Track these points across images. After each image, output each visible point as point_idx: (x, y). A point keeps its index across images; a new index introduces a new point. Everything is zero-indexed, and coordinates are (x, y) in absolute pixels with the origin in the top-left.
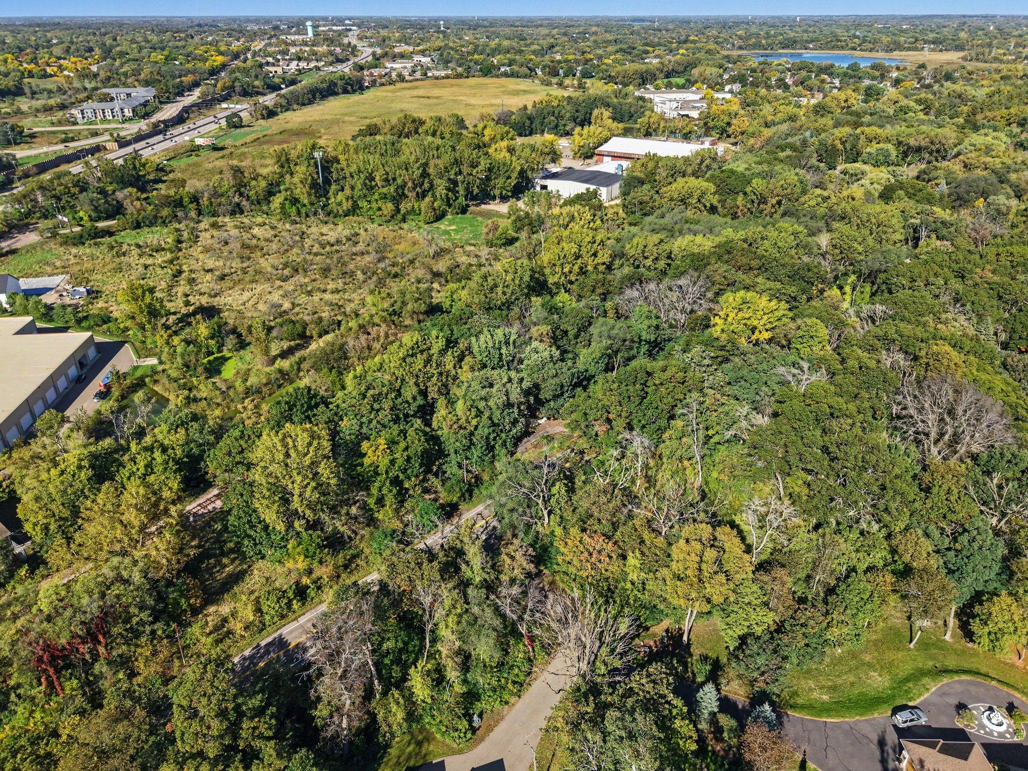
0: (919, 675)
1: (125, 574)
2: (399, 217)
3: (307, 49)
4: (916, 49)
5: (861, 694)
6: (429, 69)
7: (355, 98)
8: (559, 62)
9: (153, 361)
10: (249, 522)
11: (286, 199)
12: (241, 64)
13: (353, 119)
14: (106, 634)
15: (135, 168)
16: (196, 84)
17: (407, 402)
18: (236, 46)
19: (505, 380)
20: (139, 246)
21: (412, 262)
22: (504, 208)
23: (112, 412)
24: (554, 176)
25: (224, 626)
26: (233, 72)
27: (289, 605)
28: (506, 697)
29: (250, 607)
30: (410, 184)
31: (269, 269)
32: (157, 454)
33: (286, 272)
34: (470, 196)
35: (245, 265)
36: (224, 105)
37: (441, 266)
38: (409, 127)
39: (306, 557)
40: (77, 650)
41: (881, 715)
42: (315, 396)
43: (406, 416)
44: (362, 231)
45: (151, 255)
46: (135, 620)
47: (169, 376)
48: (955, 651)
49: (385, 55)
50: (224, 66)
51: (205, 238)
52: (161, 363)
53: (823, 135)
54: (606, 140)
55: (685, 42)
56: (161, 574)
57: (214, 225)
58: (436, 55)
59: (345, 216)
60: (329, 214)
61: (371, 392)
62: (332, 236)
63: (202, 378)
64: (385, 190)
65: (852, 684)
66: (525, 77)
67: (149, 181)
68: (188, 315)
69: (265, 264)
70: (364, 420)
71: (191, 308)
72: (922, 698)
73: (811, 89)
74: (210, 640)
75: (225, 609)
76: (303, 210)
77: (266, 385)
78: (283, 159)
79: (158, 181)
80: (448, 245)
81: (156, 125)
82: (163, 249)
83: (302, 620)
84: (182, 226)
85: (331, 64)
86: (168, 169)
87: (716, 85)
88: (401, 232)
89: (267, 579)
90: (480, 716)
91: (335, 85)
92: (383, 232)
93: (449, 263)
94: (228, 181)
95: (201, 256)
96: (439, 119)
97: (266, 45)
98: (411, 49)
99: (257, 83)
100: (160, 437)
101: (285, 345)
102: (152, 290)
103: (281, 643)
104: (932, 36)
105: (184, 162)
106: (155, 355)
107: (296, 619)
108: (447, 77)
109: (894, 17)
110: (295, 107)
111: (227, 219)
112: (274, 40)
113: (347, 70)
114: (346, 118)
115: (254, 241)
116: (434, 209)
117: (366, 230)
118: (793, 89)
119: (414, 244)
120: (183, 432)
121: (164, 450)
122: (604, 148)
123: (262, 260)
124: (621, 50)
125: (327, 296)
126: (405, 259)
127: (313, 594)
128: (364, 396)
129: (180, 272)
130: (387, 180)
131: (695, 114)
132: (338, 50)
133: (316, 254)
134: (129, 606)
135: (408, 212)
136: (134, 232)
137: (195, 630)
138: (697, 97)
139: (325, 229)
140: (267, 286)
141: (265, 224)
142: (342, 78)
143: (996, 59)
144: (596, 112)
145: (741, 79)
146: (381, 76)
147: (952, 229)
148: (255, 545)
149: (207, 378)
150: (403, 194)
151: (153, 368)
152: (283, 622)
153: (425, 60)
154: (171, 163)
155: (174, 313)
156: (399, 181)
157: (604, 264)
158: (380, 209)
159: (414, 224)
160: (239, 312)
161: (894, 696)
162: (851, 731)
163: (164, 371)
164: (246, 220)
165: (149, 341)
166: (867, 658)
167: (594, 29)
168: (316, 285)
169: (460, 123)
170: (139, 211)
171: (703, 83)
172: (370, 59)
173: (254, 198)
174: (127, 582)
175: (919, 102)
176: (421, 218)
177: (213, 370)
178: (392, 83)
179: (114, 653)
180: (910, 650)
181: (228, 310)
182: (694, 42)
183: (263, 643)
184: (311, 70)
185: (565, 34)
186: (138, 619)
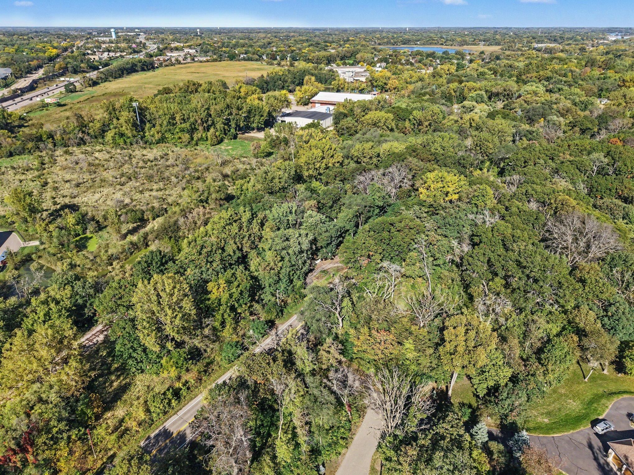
0: (597, 398)
1: (44, 396)
2: (194, 142)
3: (113, 45)
4: (475, 44)
5: (566, 415)
6: (195, 56)
7: (150, 74)
8: (276, 52)
9: (37, 243)
10: (132, 347)
11: (116, 134)
12: (69, 54)
13: (150, 86)
14: (32, 444)
15: (4, 117)
16: (40, 67)
17: (230, 255)
18: (64, 44)
19: (297, 235)
20: (13, 168)
21: (207, 169)
22: (261, 135)
23: (14, 278)
24: (289, 115)
25: (121, 426)
26: (65, 58)
27: (169, 404)
28: (340, 449)
29: (141, 409)
30: (199, 121)
31: (111, 178)
32: (52, 305)
33: (123, 179)
34: (238, 128)
35: (93, 177)
36: (62, 79)
37: (228, 170)
38: (192, 88)
39: (177, 368)
40: (10, 460)
41: (585, 428)
42: (164, 256)
43: (231, 265)
44: (170, 152)
45: (23, 173)
46: (55, 430)
47: (49, 252)
48: (612, 379)
49: (166, 48)
50: (58, 56)
51: (61, 160)
52: (42, 243)
53: (442, 88)
54: (316, 94)
55: (348, 40)
56: (71, 392)
57: (66, 152)
58: (199, 49)
59: (157, 143)
60: (146, 143)
61: (205, 250)
62: (151, 156)
63: (75, 251)
64: (183, 125)
65: (560, 409)
66: (257, 60)
67: (15, 127)
68: (57, 211)
69: (108, 175)
70: (203, 269)
71: (58, 207)
72: (605, 413)
73: (425, 65)
74: (114, 437)
75: (120, 412)
76: (128, 141)
77: (122, 253)
78: (111, 108)
79: (20, 126)
80: (228, 158)
81: (15, 91)
82: (32, 169)
83: (181, 413)
84: (44, 154)
85: (131, 54)
86: (28, 119)
87: (372, 64)
88: (196, 151)
89: (148, 387)
90: (323, 465)
91: (136, 65)
92: (184, 152)
93: (232, 169)
94: (74, 123)
95: (60, 173)
96: (210, 83)
97: (85, 43)
98: (182, 45)
99: (82, 65)
100: (52, 293)
101: (131, 226)
102: (30, 194)
103: (166, 434)
104: (482, 38)
105: (38, 114)
106: (37, 238)
107: (176, 413)
108: (208, 61)
109: (459, 28)
110: (111, 79)
111: (75, 149)
112: (89, 40)
113: (142, 57)
114: (146, 86)
115: (97, 162)
116: (216, 137)
117: (173, 152)
118: (417, 65)
119: (207, 158)
120: (70, 288)
121: (57, 303)
122: (315, 98)
123: (104, 173)
124: (312, 45)
125: (154, 193)
126: (203, 168)
127: (184, 394)
128: (200, 254)
129: (46, 184)
130: (183, 119)
131: (363, 79)
132: (134, 45)
133: (142, 168)
134: (50, 420)
135: (199, 140)
136: (9, 159)
137: (100, 431)
138: (362, 70)
139: (145, 152)
140: (111, 190)
141: (102, 150)
142: (140, 61)
143: (519, 49)
144: (306, 78)
145: (385, 60)
146: (165, 61)
147: (534, 134)
148: (138, 363)
149: (78, 252)
150: (195, 128)
151: (37, 248)
152: (166, 417)
153: (192, 51)
154: (29, 115)
155: (46, 210)
156: (192, 120)
157: (338, 162)
158: (180, 138)
159: (203, 146)
160: (94, 207)
161: (588, 414)
162: (570, 440)
163: (44, 249)
164: (89, 149)
165: (30, 230)
166: (563, 391)
167: (292, 34)
168: (146, 186)
169: (225, 85)
170: (11, 145)
171: (364, 62)
172: (156, 51)
173: (92, 133)
174: (46, 402)
175: (490, 69)
176: (209, 142)
177: (81, 246)
178: (173, 65)
179: (39, 458)
180: (586, 383)
181: (85, 206)
182: (352, 40)
183: (152, 435)
184: (117, 57)
185: (275, 37)
186: (57, 429)
